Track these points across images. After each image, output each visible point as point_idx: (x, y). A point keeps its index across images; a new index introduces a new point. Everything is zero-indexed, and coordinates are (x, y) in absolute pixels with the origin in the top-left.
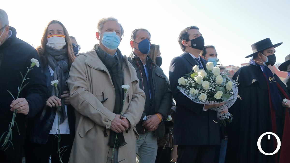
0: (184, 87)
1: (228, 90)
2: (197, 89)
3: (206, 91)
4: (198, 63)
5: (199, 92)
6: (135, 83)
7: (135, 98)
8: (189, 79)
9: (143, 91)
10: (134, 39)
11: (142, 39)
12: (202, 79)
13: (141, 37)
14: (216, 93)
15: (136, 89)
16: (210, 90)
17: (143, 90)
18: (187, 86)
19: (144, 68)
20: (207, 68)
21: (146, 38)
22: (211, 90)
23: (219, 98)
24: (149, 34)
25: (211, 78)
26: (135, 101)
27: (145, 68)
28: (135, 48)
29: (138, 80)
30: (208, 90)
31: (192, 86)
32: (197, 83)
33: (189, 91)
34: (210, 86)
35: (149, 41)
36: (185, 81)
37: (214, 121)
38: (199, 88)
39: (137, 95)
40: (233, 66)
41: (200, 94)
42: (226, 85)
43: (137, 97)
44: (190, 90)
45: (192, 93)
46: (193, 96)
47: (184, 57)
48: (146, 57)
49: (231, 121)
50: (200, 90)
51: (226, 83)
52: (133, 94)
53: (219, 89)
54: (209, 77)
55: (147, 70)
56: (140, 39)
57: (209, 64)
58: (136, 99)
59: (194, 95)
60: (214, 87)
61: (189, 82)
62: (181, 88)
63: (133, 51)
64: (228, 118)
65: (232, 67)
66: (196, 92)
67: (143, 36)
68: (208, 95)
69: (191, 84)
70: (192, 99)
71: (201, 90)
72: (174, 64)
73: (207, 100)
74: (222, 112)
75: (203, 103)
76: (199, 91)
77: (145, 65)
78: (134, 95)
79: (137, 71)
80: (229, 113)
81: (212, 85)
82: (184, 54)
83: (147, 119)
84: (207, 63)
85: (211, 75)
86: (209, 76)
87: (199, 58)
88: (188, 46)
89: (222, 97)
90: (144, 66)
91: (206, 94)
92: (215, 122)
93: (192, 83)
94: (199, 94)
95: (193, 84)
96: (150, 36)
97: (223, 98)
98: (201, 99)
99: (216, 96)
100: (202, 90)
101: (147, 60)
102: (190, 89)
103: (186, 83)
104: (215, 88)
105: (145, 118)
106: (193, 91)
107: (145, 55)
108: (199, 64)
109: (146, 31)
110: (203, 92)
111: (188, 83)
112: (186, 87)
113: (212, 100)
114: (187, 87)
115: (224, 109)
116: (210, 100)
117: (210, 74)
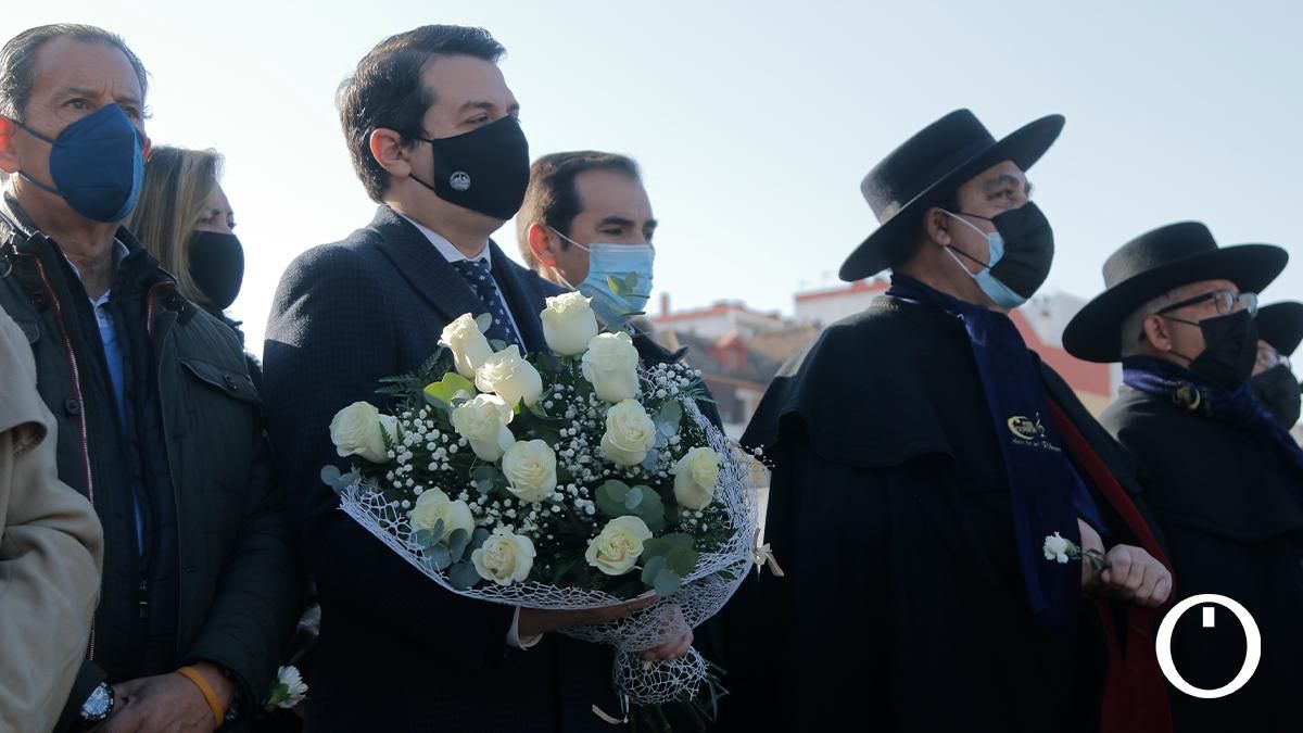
0: (373, 470)
1: (686, 508)
2: (464, 495)
3: (533, 515)
4: (479, 294)
5: (483, 515)
6: (25, 440)
7: (19, 554)
8: (411, 419)
9: (82, 504)
10: (21, 104)
11: (78, 103)
12: (501, 419)
13: (77, 91)
14: (601, 527)
15: (34, 486)
16: (558, 503)
17: (84, 491)
18: (393, 464)
19: (95, 321)
20: (550, 335)
21: (108, 100)
22: (569, 501)
23: (616, 567)
24: (137, 67)
25: (570, 413)
26: (25, 578)
27: (103, 324)
28: (20, 172)
29: (50, 421)
30: (547, 504)
31: (433, 466)
32: (467, 449)
33: (406, 504)
34: (564, 478)
35: (133, 122)
36: (382, 426)
37: (596, 709)
38: (484, 487)
39: (42, 534)
40: (740, 307)
41: (490, 528)
42: (677, 467)
43: (35, 546)
44: (413, 498)
45: (428, 525)
46: (439, 546)
47: (379, 248)
48: (112, 237)
49: (711, 711)
50: (488, 504)
51: (677, 457)
52: (7, 525)
53: (622, 504)
54: (560, 407)
55: (118, 338)
56: (66, 104)
57: (560, 310)
58: (29, 562)
59: (445, 536)
60: (592, 486)
61: (411, 438)
62: (353, 479)
63: (6, 193)
64: (693, 692)
65: (732, 315)
66: (459, 514)
67: (90, 87)
68: (543, 537)
69: (421, 454)
70: (430, 567)
71: (496, 504)
72: (303, 298)
73: (533, 574)
74: (653, 655)
75: (508, 601)
76: (478, 510)
77: (104, 300)
78: (14, 529)
79: (36, 347)
80: (699, 659)
81: (572, 468)
82: (381, 227)
83: (111, 707)
84: (550, 301)
85: (571, 388)
86: (558, 396)
87: (483, 261)
88: (411, 175)
89: (640, 561)
90: (96, 304)
91: (530, 534)
92: (604, 716)
93: (430, 446)
94: (478, 527)
95: (440, 453)
96: (143, 84)
97: (649, 565)
98: (494, 571)
99: (599, 554)
100: (502, 503)
101: (119, 267)
102: (418, 489)
103: (388, 445)
104: (598, 492)
105: (97, 702)
106: (437, 510)
107: (103, 226)
108: (487, 299)
109: (114, 43)
110: (507, 521)
111: (401, 443)
112: (390, 475)
113: (567, 580)
114: (399, 478)
115: (661, 632)
116: (557, 578)
117: (565, 378)
